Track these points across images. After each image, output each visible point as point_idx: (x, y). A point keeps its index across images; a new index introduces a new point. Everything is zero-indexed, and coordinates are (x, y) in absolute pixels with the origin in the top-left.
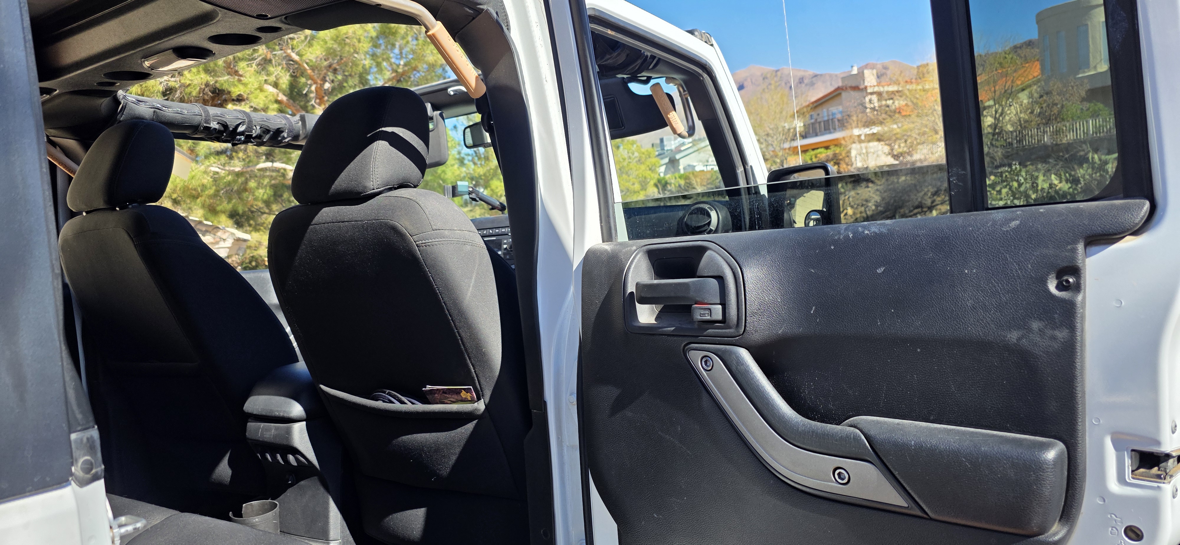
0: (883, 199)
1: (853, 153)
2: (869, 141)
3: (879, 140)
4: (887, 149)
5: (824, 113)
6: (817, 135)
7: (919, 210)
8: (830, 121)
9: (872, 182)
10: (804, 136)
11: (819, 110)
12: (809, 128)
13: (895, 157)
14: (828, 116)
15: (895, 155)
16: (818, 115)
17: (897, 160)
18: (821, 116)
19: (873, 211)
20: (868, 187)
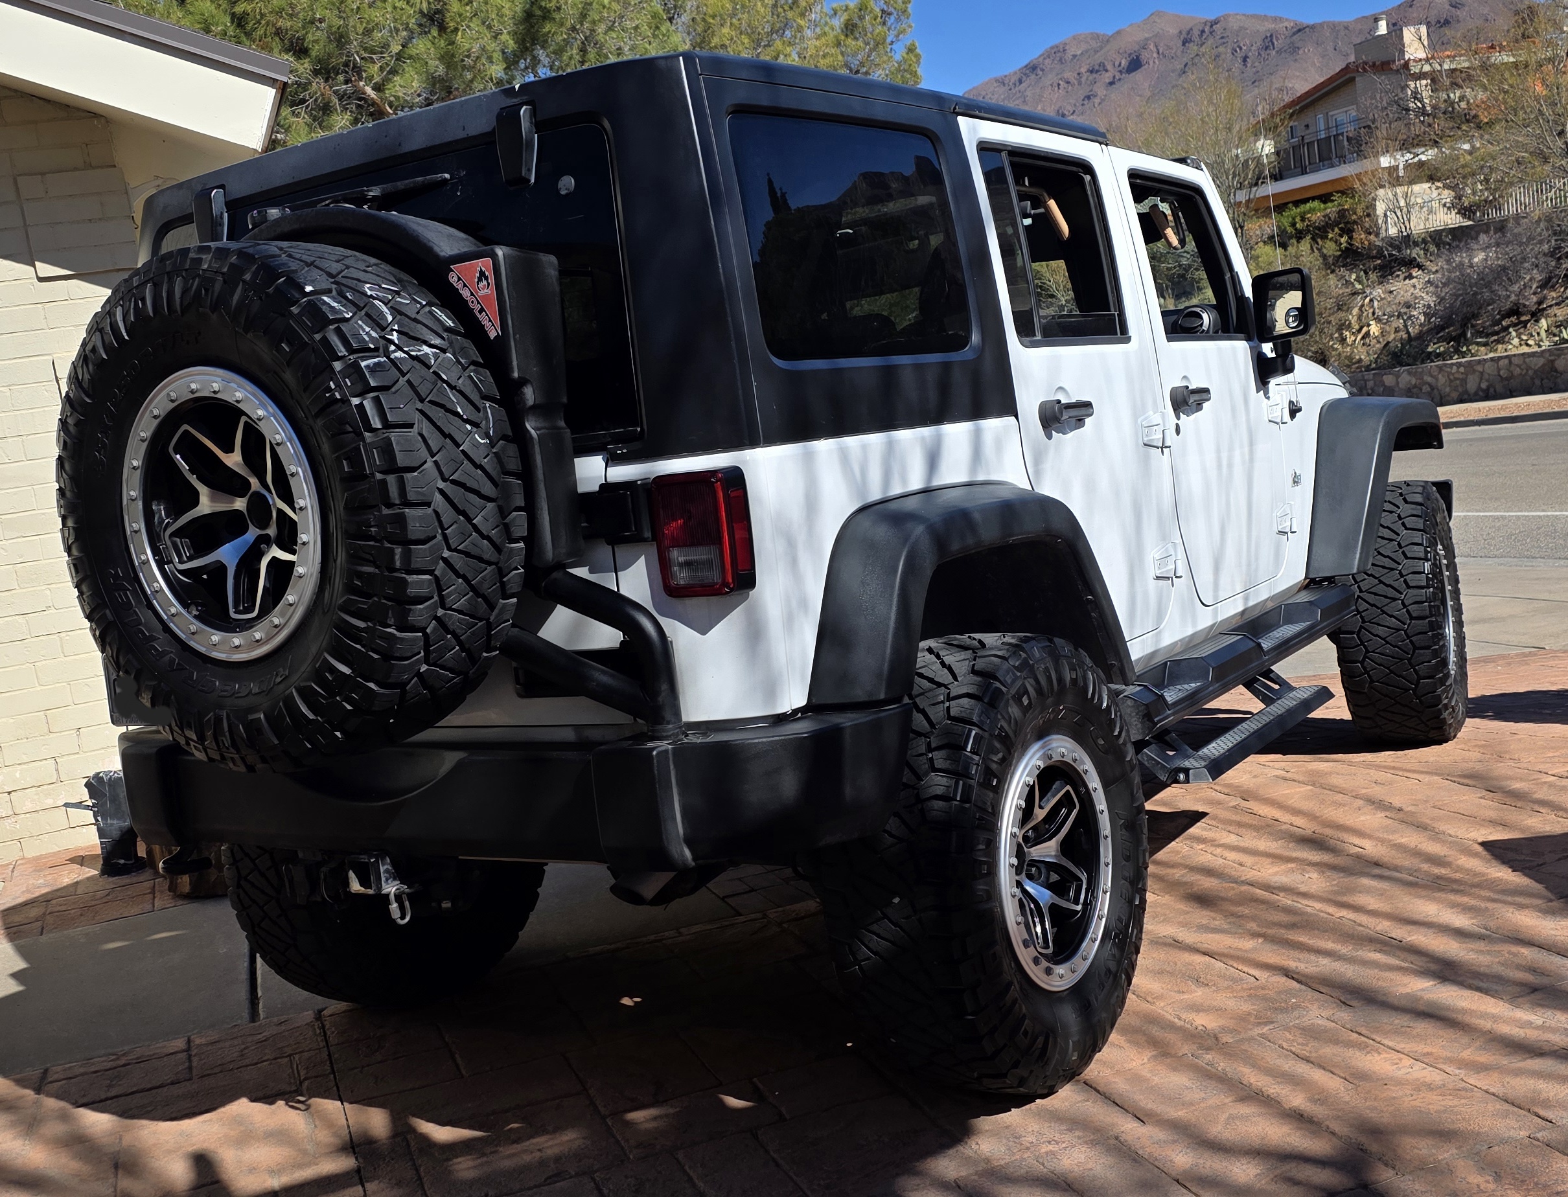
0: (1442, 300)
1: (1380, 208)
2: (1412, 182)
3: (1431, 179)
4: (1447, 196)
5: (1319, 124)
6: (1304, 172)
7: (1514, 319)
8: (1332, 138)
9: (1420, 267)
10: (1277, 177)
11: (1307, 118)
12: (1287, 159)
13: (1465, 212)
14: (1328, 128)
15: (1465, 209)
16: (1307, 126)
17: (1469, 219)
18: (1312, 129)
19: (1421, 325)
20: (1410, 277)
